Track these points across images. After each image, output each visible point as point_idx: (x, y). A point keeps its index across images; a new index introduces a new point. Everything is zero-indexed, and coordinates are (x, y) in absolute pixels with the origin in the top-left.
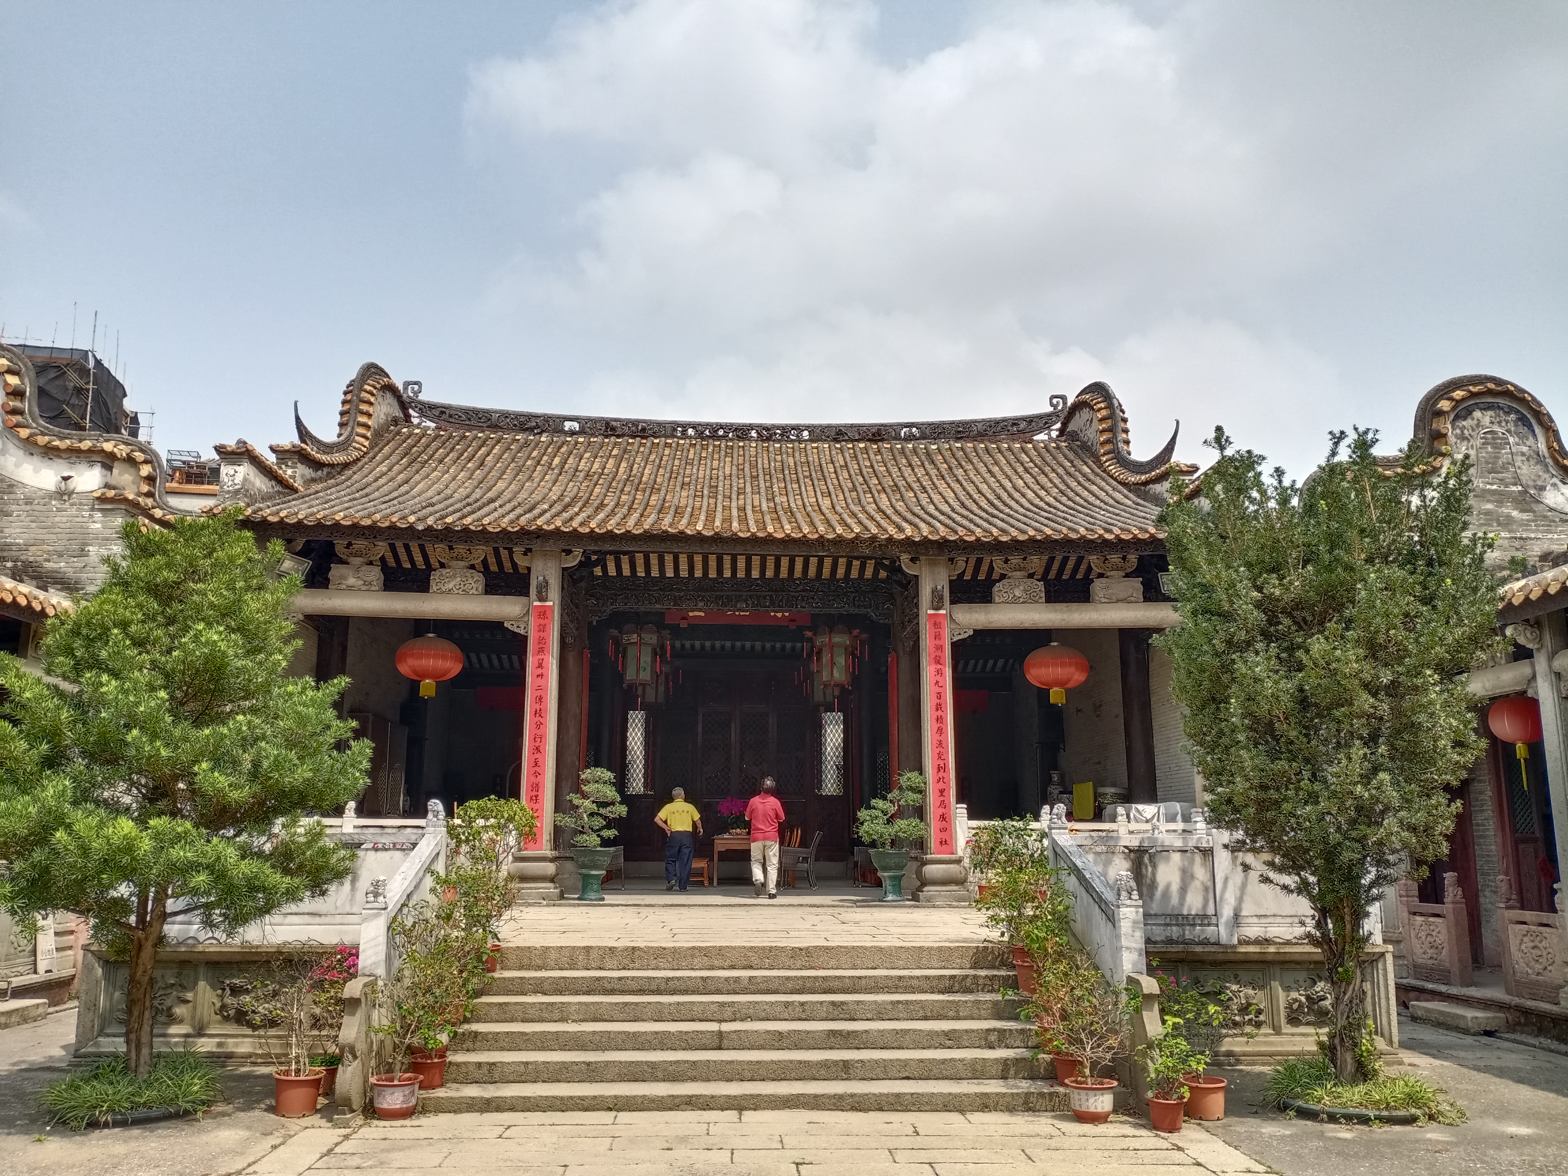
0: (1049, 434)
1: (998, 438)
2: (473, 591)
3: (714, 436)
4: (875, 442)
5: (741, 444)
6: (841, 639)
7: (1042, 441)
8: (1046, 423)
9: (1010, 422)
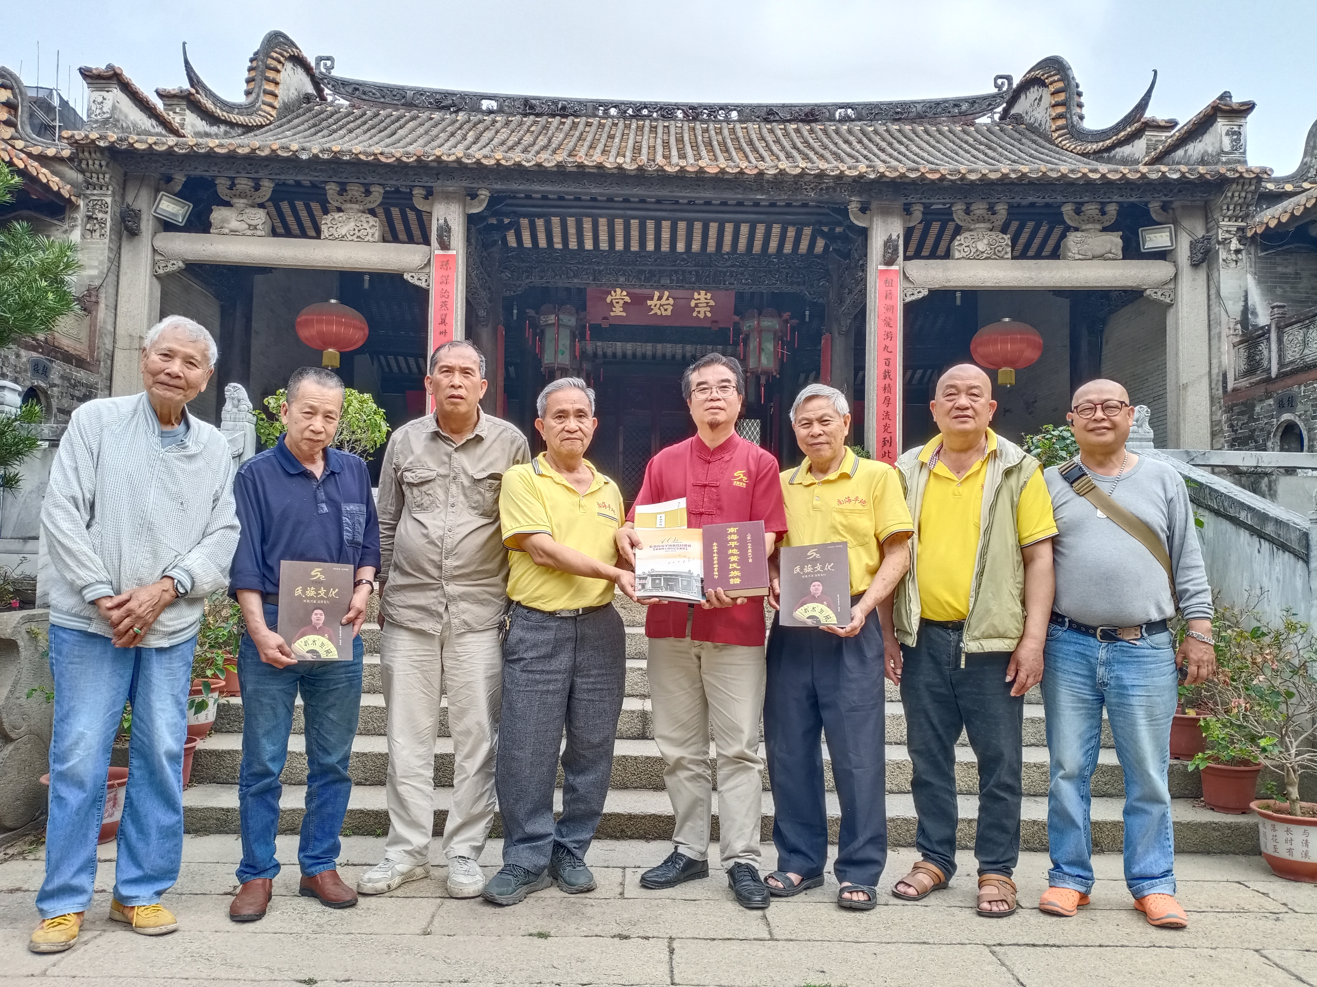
0: (992, 117)
1: (938, 120)
2: (369, 238)
3: (637, 116)
4: (808, 122)
5: (667, 124)
6: (770, 323)
7: (985, 125)
8: (990, 105)
9: (952, 103)
